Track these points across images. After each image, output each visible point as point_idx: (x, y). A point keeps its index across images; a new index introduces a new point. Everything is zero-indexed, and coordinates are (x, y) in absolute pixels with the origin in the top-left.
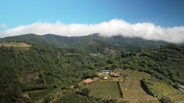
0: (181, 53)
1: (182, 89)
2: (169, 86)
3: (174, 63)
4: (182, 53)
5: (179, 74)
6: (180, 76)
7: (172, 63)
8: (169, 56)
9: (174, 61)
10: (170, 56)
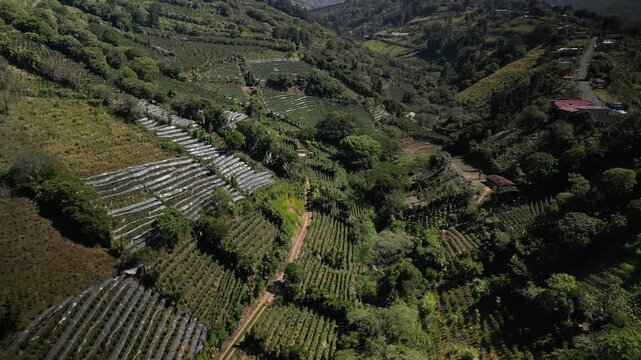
0: (212, 6)
1: (151, 121)
2: (96, 114)
3: (176, 37)
4: (216, 7)
5: (180, 75)
6: (183, 80)
7: (168, 37)
8: (170, 14)
9: (180, 31)
10: (174, 14)
